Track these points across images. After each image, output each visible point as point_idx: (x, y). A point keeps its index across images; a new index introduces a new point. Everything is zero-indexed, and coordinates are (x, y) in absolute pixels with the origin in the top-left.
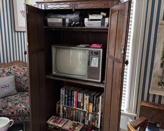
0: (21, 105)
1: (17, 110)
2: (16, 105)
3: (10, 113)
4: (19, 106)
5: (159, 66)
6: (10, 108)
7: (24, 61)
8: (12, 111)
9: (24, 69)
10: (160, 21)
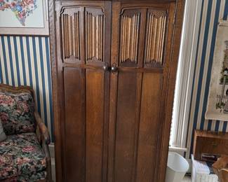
0: (22, 158)
1: (17, 168)
2: (14, 158)
3: (5, 174)
4: (19, 160)
5: (219, 82)
6: (6, 165)
7: (11, 84)
8: (9, 169)
9: (13, 97)
10: (221, 21)
